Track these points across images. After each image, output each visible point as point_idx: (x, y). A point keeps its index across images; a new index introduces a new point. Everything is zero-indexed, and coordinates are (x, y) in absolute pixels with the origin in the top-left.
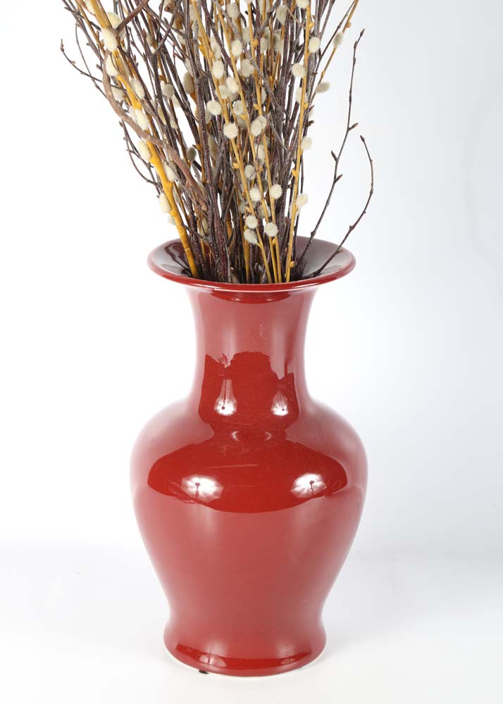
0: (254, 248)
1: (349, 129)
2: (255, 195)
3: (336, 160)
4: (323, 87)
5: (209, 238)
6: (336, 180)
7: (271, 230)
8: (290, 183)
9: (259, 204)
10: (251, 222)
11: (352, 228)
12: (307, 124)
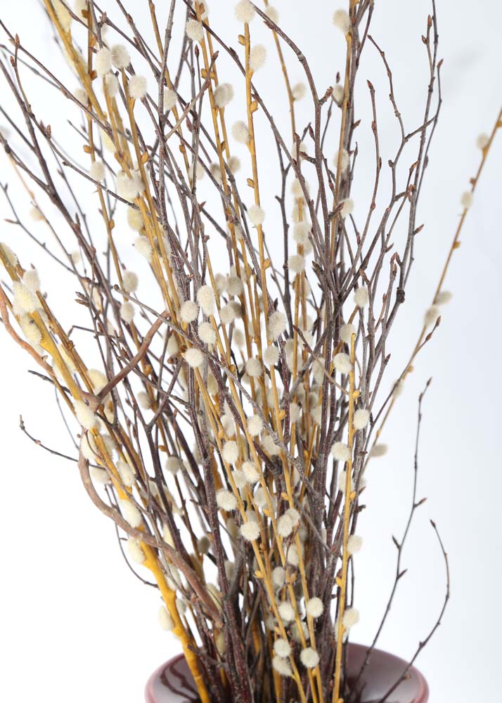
0: (289, 681)
1: (415, 506)
2: (286, 612)
3: (399, 547)
4: (379, 450)
5: (226, 665)
6: (399, 576)
7: (310, 658)
8: (334, 591)
9: (291, 623)
10: (282, 649)
11: (422, 645)
12: (356, 509)
